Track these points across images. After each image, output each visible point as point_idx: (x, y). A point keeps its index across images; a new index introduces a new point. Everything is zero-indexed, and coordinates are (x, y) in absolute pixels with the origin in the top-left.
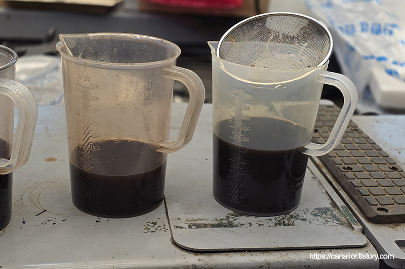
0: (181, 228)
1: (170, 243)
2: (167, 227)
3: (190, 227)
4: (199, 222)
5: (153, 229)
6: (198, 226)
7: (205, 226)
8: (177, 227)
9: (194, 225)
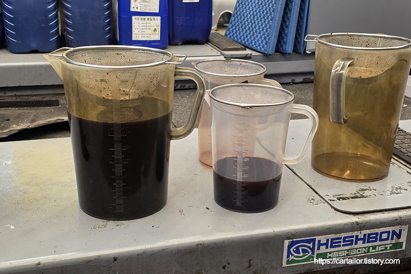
0: (333, 200)
1: (333, 210)
2: (323, 201)
3: (339, 200)
4: (342, 196)
5: (315, 203)
6: (344, 199)
7: (348, 198)
8: (331, 200)
9: (340, 198)
